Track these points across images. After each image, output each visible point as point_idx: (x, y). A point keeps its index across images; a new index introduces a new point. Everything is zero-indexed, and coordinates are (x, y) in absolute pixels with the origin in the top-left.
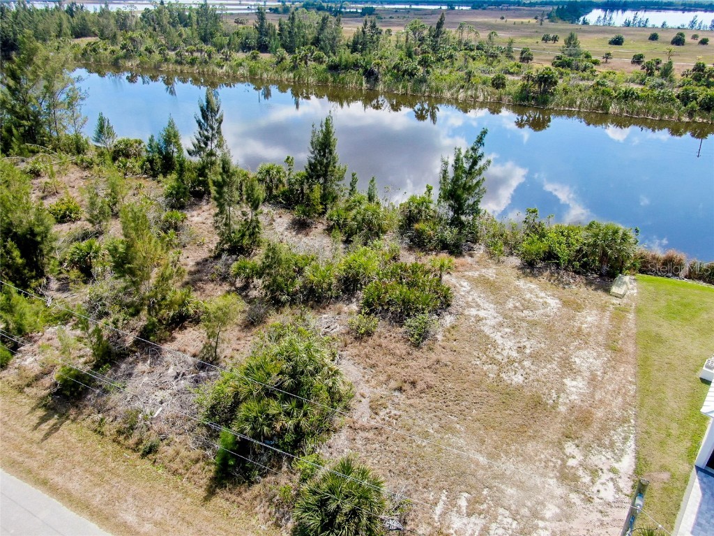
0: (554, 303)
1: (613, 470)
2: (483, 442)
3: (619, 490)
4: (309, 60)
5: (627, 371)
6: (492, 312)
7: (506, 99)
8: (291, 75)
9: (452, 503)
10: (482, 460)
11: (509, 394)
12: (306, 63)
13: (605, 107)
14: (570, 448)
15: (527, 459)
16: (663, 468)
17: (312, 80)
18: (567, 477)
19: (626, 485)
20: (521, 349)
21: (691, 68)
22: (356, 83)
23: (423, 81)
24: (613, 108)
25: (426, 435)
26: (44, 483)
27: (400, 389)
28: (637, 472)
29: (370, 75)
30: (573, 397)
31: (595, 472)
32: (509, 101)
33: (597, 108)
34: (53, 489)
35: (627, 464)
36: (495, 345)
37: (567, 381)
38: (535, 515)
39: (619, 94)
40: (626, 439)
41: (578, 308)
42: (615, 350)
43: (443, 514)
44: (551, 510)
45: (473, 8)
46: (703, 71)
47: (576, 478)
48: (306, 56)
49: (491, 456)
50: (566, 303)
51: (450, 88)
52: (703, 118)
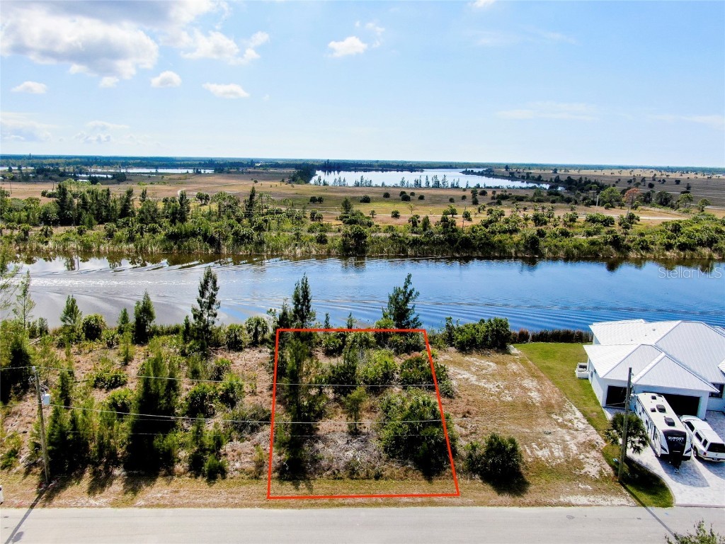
0: (491, 364)
1: (576, 418)
2: (521, 425)
3: (584, 424)
4: (145, 232)
5: (548, 383)
6: (468, 375)
7: (334, 252)
8: (132, 246)
10: (527, 430)
11: (512, 406)
12: (142, 234)
13: (404, 251)
14: (554, 416)
15: (543, 425)
16: (592, 412)
17: (155, 249)
18: (562, 426)
19: (585, 421)
20: (498, 386)
21: (440, 220)
22: (201, 248)
23: (261, 243)
24: (410, 252)
27: (464, 416)
28: (585, 415)
29: (212, 241)
30: (538, 399)
32: (337, 253)
33: (400, 252)
35: (579, 414)
36: (485, 388)
37: (529, 394)
38: (564, 441)
39: (410, 242)
40: (571, 407)
41: (505, 364)
42: (537, 377)
43: (532, 452)
44: (567, 438)
45: (216, 170)
46: (447, 221)
47: (566, 425)
48: (142, 228)
49: (529, 428)
50: (497, 363)
51: (287, 246)
52: (466, 253)
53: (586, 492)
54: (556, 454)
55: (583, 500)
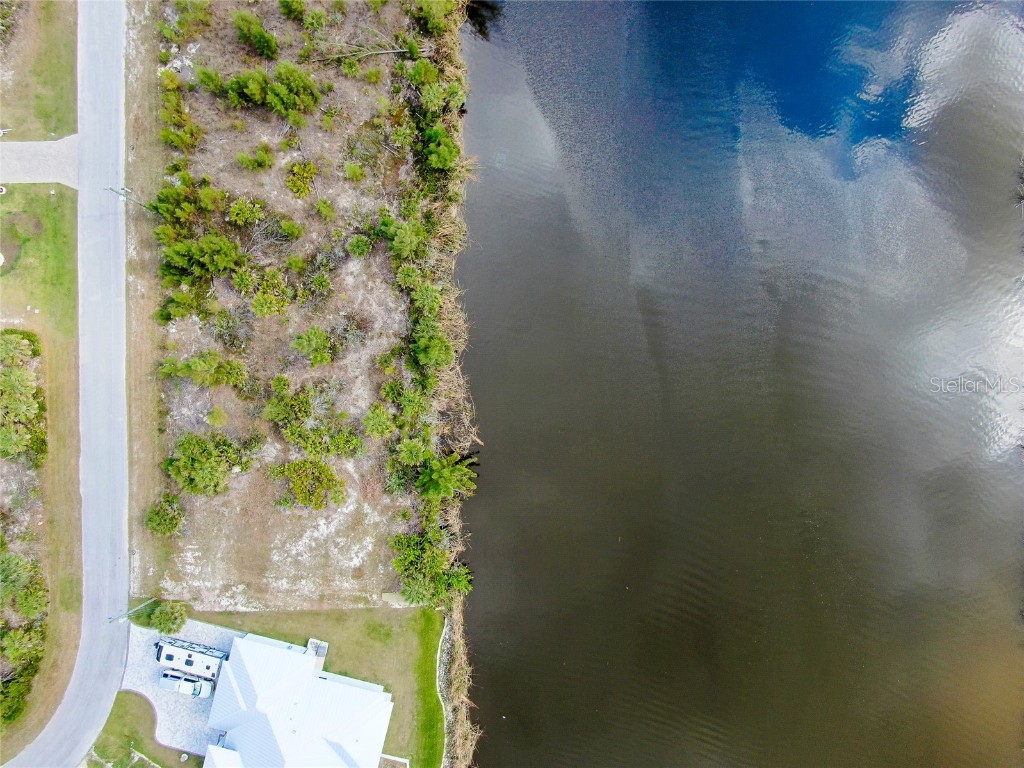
1: (236, 604)
2: (228, 553)
5: (306, 606)
6: (326, 532)
9: (197, 550)
10: (219, 555)
14: (241, 587)
15: (228, 571)
18: (226, 588)
19: (231, 608)
25: (220, 530)
26: (130, 406)
28: (238, 613)
31: (232, 597)
34: (129, 412)
35: (242, 609)
49: (222, 559)
53: (144, 570)
54: (188, 567)
55: (136, 562)
